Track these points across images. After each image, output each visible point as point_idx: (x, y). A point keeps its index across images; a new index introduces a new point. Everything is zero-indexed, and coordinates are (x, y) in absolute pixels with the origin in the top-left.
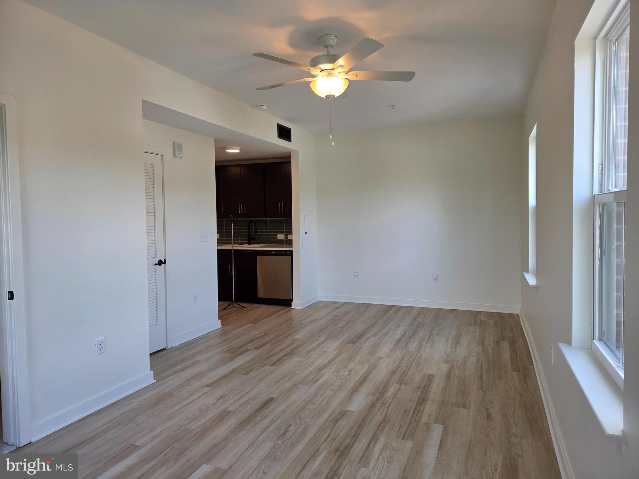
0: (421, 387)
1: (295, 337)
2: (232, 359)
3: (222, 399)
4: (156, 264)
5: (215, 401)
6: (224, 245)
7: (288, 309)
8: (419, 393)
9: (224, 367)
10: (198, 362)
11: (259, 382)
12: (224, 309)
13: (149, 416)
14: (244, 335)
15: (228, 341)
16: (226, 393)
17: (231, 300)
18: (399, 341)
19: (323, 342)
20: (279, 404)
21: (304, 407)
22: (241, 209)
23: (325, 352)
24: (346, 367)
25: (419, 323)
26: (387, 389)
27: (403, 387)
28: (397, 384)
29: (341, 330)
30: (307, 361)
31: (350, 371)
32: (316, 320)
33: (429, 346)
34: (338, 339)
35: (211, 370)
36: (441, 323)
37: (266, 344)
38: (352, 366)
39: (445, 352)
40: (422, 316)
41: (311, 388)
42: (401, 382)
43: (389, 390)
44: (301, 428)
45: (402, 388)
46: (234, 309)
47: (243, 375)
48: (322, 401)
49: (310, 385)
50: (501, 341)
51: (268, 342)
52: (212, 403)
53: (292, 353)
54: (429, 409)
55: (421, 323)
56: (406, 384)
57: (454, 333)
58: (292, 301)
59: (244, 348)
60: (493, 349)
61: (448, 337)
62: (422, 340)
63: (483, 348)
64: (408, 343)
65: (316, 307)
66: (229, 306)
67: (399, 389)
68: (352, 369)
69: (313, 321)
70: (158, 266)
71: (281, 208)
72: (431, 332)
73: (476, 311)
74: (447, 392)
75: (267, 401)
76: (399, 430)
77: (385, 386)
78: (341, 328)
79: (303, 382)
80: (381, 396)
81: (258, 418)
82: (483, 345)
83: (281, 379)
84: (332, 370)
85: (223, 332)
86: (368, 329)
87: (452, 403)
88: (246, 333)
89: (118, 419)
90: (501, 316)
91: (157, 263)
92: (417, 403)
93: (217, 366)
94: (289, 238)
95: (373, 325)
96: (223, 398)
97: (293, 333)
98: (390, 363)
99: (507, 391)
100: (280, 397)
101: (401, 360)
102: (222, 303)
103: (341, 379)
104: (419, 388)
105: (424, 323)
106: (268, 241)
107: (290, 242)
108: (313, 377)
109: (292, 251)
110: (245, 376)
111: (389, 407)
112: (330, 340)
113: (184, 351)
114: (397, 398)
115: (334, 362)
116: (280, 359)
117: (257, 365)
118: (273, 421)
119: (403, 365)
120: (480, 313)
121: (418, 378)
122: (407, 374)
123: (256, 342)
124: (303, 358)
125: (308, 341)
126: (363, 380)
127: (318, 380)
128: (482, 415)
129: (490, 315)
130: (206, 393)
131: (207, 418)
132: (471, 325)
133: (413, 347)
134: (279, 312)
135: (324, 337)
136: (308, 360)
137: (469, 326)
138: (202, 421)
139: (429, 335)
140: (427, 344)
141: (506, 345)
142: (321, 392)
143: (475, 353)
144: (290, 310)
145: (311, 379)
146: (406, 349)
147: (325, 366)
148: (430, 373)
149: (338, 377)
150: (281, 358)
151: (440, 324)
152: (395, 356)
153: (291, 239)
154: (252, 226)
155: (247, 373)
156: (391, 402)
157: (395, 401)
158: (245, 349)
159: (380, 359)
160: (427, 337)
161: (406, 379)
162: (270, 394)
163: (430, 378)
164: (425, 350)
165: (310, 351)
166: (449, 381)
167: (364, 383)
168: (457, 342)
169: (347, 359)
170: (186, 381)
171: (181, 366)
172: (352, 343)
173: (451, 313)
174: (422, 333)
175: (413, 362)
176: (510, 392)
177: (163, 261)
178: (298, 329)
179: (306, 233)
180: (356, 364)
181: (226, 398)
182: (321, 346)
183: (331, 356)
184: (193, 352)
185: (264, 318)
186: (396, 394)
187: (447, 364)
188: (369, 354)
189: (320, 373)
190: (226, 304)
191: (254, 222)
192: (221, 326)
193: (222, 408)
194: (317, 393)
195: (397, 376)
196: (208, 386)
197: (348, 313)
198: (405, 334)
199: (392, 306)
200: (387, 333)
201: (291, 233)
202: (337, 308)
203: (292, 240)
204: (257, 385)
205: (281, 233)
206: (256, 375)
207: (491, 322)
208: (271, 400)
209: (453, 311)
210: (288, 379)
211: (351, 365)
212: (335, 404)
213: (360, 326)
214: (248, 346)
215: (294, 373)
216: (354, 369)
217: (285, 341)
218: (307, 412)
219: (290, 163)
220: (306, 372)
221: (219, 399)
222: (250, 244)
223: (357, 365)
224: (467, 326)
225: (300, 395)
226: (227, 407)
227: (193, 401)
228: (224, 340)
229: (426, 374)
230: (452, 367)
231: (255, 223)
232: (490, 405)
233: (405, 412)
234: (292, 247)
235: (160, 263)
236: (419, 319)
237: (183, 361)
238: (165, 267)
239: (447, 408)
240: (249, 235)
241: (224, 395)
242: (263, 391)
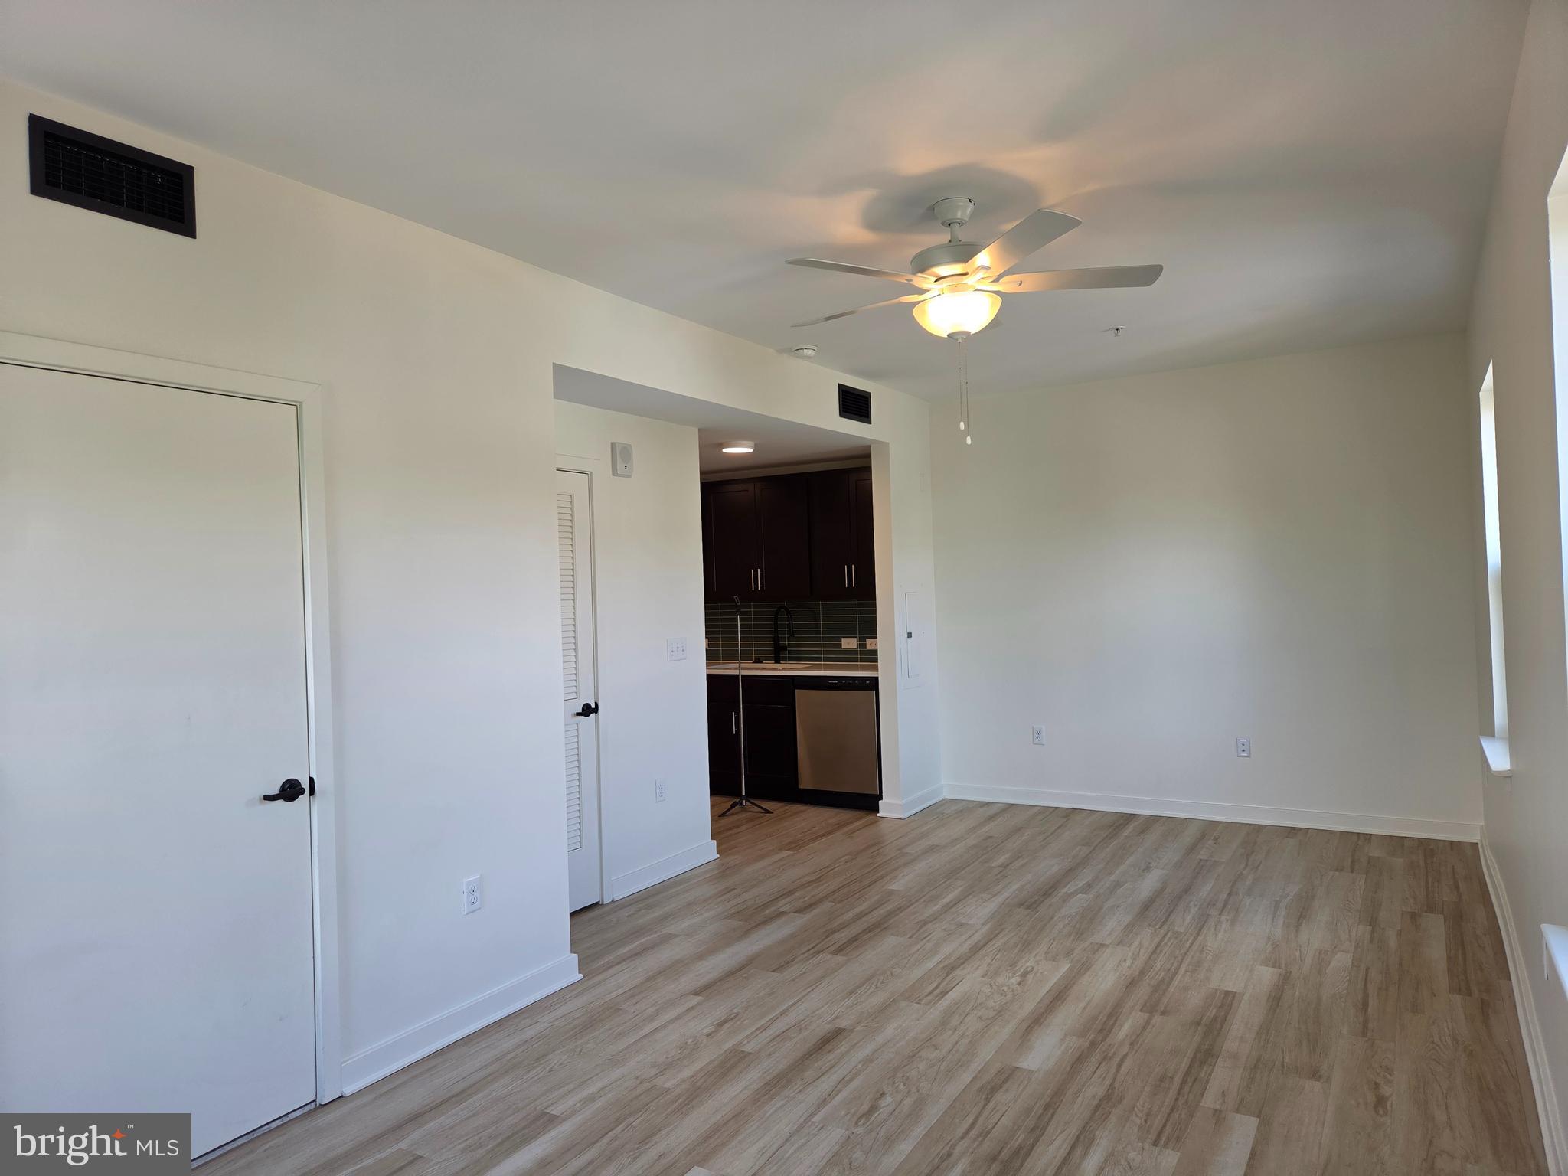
0: (1204, 1021)
1: (891, 888)
2: (746, 933)
3: (727, 1025)
4: (578, 714)
5: (712, 1028)
6: (722, 664)
7: (871, 817)
8: (1197, 1038)
9: (729, 951)
10: (669, 937)
11: (809, 990)
12: (723, 815)
13: (574, 1054)
14: (770, 878)
15: (735, 891)
16: (736, 1011)
17: (739, 794)
18: (1147, 906)
19: (958, 901)
20: (856, 1044)
21: (913, 1056)
22: (756, 580)
23: (961, 925)
24: (1013, 965)
25: (1201, 860)
26: (1116, 1021)
27: (1157, 1019)
28: (1141, 1011)
29: (1002, 874)
30: (918, 946)
31: (1025, 975)
32: (937, 846)
33: (1227, 920)
34: (995, 896)
35: (700, 957)
36: (1261, 862)
37: (820, 901)
38: (1028, 962)
39: (1269, 938)
40: (1211, 842)
41: (929, 1009)
42: (1151, 1007)
43: (1122, 1026)
44: (908, 1101)
45: (1153, 1021)
46: (744, 815)
47: (773, 971)
48: (956, 1043)
49: (926, 1004)
50: (1425, 914)
51: (826, 897)
52: (705, 1031)
53: (885, 926)
54: (1223, 1077)
55: (1207, 861)
56: (1163, 1013)
57: (1293, 890)
58: (881, 798)
59: (772, 909)
60: (1400, 934)
61: (1278, 899)
62: (1209, 904)
63: (1373, 931)
64: (1172, 911)
65: (936, 813)
66: (732, 806)
67: (1147, 1023)
68: (1029, 969)
69: (932, 849)
70: (583, 717)
71: (849, 575)
72: (1233, 886)
73: (1357, 833)
74: (1271, 1039)
75: (830, 1035)
76: (1146, 1121)
77: (1113, 1015)
78: (1001, 869)
79: (911, 995)
80: (1101, 1038)
81: (809, 1074)
82: (1373, 922)
83: (859, 987)
84: (980, 972)
85: (722, 871)
86: (1069, 873)
87: (1283, 1066)
88: (774, 873)
89: (512, 1055)
90: (1425, 850)
91: (581, 711)
92: (1193, 1061)
93: (713, 949)
94: (869, 647)
95: (1083, 863)
96: (731, 1023)
97: (884, 877)
98: (1125, 960)
99: (1433, 1042)
100: (859, 1028)
101: (1154, 952)
102: (718, 800)
103: (1003, 994)
104: (1199, 1023)
105: (1215, 861)
106: (822, 654)
107: (872, 657)
108: (935, 984)
109: (877, 679)
110: (776, 974)
111: (1119, 1066)
112: (974, 896)
113: (640, 910)
114: (1141, 1044)
115: (983, 952)
116: (855, 939)
117: (803, 952)
118: (843, 1082)
119: (1159, 966)
120: (1367, 837)
121: (1195, 999)
122: (1168, 987)
123: (797, 894)
124: (910, 937)
125: (921, 898)
126: (1058, 997)
127: (948, 992)
128: (1361, 1100)
129: (1395, 846)
130: (692, 1008)
131: (697, 1066)
132: (1342, 870)
133: (1184, 920)
134: (848, 824)
135: (960, 889)
136: (922, 943)
137: (1337, 873)
138: (687, 1073)
139: (1227, 893)
140: (1220, 914)
141: (1436, 927)
142: (955, 1022)
143: (1350, 941)
144: (876, 822)
145: (930, 989)
146: (1165, 927)
147: (962, 961)
148: (1229, 990)
149: (994, 987)
150: (857, 935)
151: (1259, 865)
152: (1136, 943)
153: (875, 648)
154: (783, 620)
155: (782, 966)
156: (1126, 1056)
157: (1137, 1051)
158: (775, 911)
159: (1099, 948)
160: (1223, 897)
161: (1165, 1000)
162: (834, 1019)
163: (1228, 1001)
164: (1215, 930)
165: (925, 923)
166: (1278, 1011)
167: (1060, 1006)
168: (1301, 913)
169: (1016, 945)
170: (648, 980)
171: (635, 944)
172: (1028, 908)
173: (1286, 836)
174: (1208, 887)
175: (1182, 959)
176: (1442, 1046)
177: (593, 706)
178: (896, 869)
179: (910, 635)
180: (1038, 958)
181: (737, 1021)
182: (953, 910)
183: (977, 937)
184: (657, 913)
185: (814, 840)
186: (1138, 1036)
187: (1274, 967)
188: (1070, 936)
189: (951, 976)
190: (726, 803)
191: (786, 609)
192: (718, 856)
193: (728, 1045)
194: (944, 1023)
195: (1142, 992)
196: (696, 994)
197: (1017, 830)
198: (1162, 889)
199: (1131, 817)
200: (1118, 885)
201: (873, 634)
202: (992, 818)
203: (877, 651)
204: (805, 996)
205: (850, 634)
206: (801, 974)
207: (1399, 862)
208: (838, 1033)
209: (1291, 833)
210: (876, 986)
211: (1027, 962)
212: (986, 1052)
213: (1048, 867)
214: (780, 905)
215: (889, 973)
216: (1035, 970)
217: (867, 897)
218: (922, 1066)
219: (868, 469)
220: (917, 973)
221: (721, 1025)
222: (778, 661)
223: (1041, 960)
224: (1331, 873)
225: (904, 1025)
226: (740, 1044)
227: (664, 1027)
228: (727, 888)
229: (1216, 990)
230: (1286, 977)
231: (789, 612)
232: (1384, 1077)
233: (1162, 1079)
234: (876, 668)
235: (587, 710)
236: (1202, 853)
237: (639, 932)
238: (597, 721)
239: (1269, 1076)
240: (776, 640)
241: (733, 1016)
242: (817, 1012)
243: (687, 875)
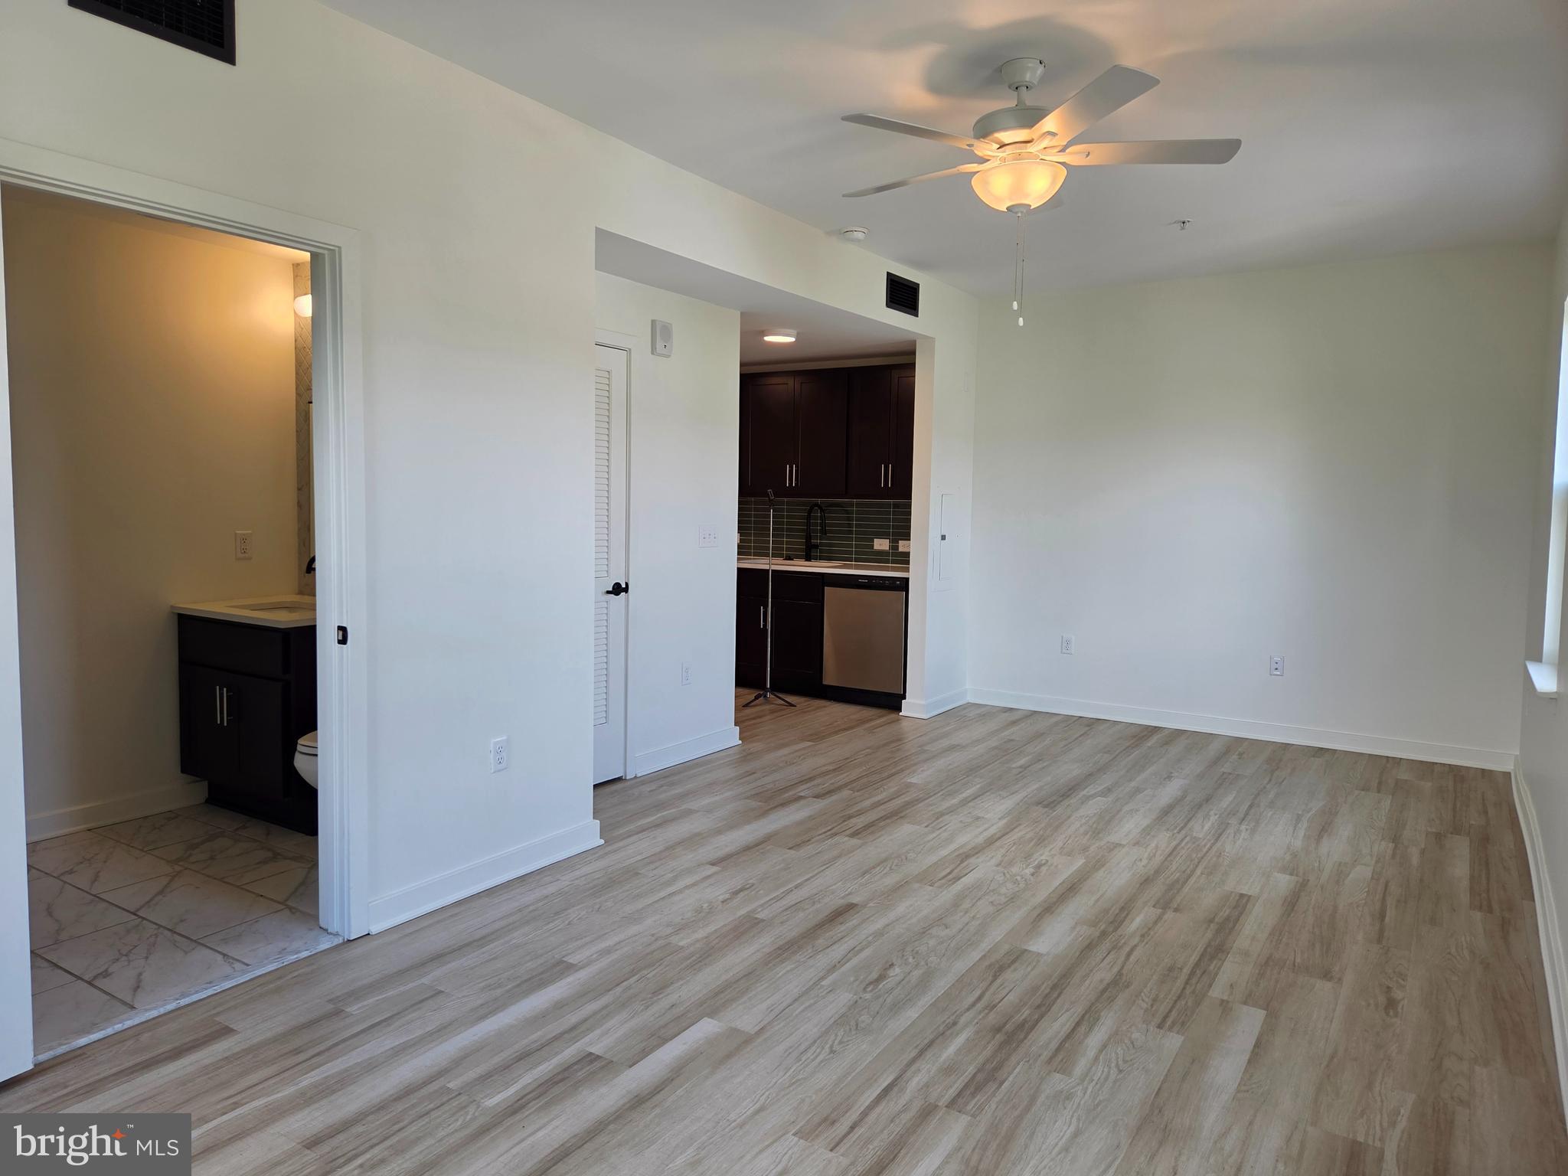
0: (1216, 920)
1: (909, 781)
2: (764, 813)
3: (742, 894)
4: (608, 592)
5: (727, 896)
6: (751, 559)
7: (893, 716)
8: (1209, 935)
9: (748, 828)
10: (689, 812)
11: (825, 867)
12: (746, 705)
13: (592, 911)
14: (790, 765)
15: (755, 775)
16: (751, 881)
17: (763, 687)
18: (1166, 811)
19: (975, 797)
20: (868, 918)
21: (924, 932)
22: (791, 475)
23: (978, 818)
24: (1028, 856)
25: (1224, 773)
26: (1127, 915)
27: (1169, 915)
28: (1154, 907)
29: (1020, 775)
30: (934, 835)
31: (1039, 866)
32: (958, 745)
33: (1247, 830)
34: (1013, 793)
35: (719, 832)
36: (1285, 779)
37: (839, 789)
38: (1043, 855)
39: (1288, 848)
40: (1235, 757)
41: (941, 892)
42: (1165, 904)
43: (1133, 920)
44: (917, 973)
45: (1166, 917)
46: (767, 707)
47: (789, 849)
48: (967, 924)
49: (940, 887)
50: (1449, 835)
51: (846, 785)
52: (721, 898)
53: (902, 815)
54: (1231, 972)
55: (1230, 774)
56: (1176, 910)
57: (1317, 805)
58: (904, 697)
59: (791, 793)
60: (1423, 852)
61: (1300, 813)
62: (1229, 814)
63: (1396, 848)
64: (1191, 818)
65: (960, 715)
66: (757, 698)
67: (1160, 918)
68: (1043, 862)
69: (952, 748)
70: (613, 596)
71: (886, 475)
72: (1255, 798)
73: (1387, 757)
74: (1284, 939)
75: (841, 909)
76: (1152, 1006)
77: (1124, 910)
78: (1020, 770)
79: (925, 878)
80: (1111, 929)
81: (821, 942)
82: (1396, 839)
83: (874, 868)
84: (994, 861)
85: (744, 756)
86: (1089, 777)
87: (1294, 966)
88: (795, 761)
89: (532, 908)
90: (1457, 773)
91: (611, 590)
92: (1202, 955)
93: (731, 825)
94: (901, 549)
95: (1102, 769)
96: (746, 892)
97: (903, 771)
98: (1141, 860)
99: (1449, 953)
100: (871, 904)
101: (1170, 854)
102: (743, 691)
103: (1016, 882)
104: (1211, 921)
105: (1238, 775)
106: (851, 553)
107: (904, 559)
108: (948, 870)
109: (907, 580)
110: (792, 852)
111: (1129, 955)
112: (993, 793)
113: (662, 786)
114: (1152, 937)
115: (998, 844)
116: (871, 825)
117: (820, 832)
118: (854, 951)
119: (1174, 868)
120: (1398, 761)
121: (1209, 900)
122: (1182, 887)
123: (815, 782)
124: (926, 827)
125: (939, 792)
126: (1071, 889)
127: (961, 877)
128: (1372, 1002)
129: (1427, 769)
130: (709, 877)
131: (712, 928)
132: (1368, 790)
133: (1203, 827)
134: (871, 720)
135: (978, 786)
136: (938, 832)
137: (1363, 793)
138: (700, 934)
139: (1249, 804)
140: (1240, 824)
141: (1461, 851)
142: (966, 904)
143: (1371, 855)
144: (898, 720)
145: (944, 873)
146: (1183, 832)
147: (977, 850)
148: (1244, 892)
149: (1008, 876)
150: (874, 822)
151: (1283, 781)
152: (1153, 845)
153: (908, 551)
154: (816, 518)
155: (799, 845)
156: (1136, 946)
157: (1147, 943)
158: (794, 795)
159: (1115, 847)
160: (1244, 808)
161: (1178, 899)
162: (848, 895)
163: (1242, 903)
164: (1234, 837)
165: (942, 814)
166: (1292, 914)
167: (1072, 897)
168: (1324, 828)
169: (1031, 839)
170: (667, 849)
171: (657, 816)
172: (1046, 806)
173: (1314, 756)
174: (1230, 798)
175: (1199, 863)
176: (1458, 957)
177: (624, 586)
178: (915, 764)
179: (943, 538)
180: (1052, 852)
181: (752, 891)
182: (971, 804)
183: (993, 830)
184: (678, 790)
185: (836, 733)
186: (1149, 929)
187: (1291, 874)
188: (1086, 834)
189: (965, 863)
190: (750, 694)
191: (820, 507)
192: (740, 742)
193: (743, 912)
194: (956, 904)
195: (1156, 890)
196: (713, 864)
197: (1039, 735)
198: (1183, 797)
199: (1156, 729)
200: (1138, 790)
201: (907, 536)
202: (1014, 723)
203: (909, 553)
204: (820, 872)
205: (882, 535)
206: (818, 852)
207: (1427, 786)
208: (848, 909)
209: (1321, 751)
210: (891, 867)
211: (1041, 855)
212: (997, 934)
213: (1068, 769)
214: (799, 790)
215: (903, 857)
216: (1049, 864)
217: (885, 787)
218: (932, 942)
219: (912, 366)
220: (933, 858)
221: (736, 893)
222: (808, 559)
223: (1055, 855)
224: (1357, 792)
225: (916, 904)
226: (754, 911)
227: (680, 891)
228: (747, 772)
229: (1232, 892)
230: (1304, 885)
231: (822, 510)
232: (1397, 982)
233: (1171, 969)
234: (907, 570)
235: (617, 589)
236: (1225, 766)
237: (660, 806)
238: (627, 601)
239: (1279, 973)
240: (808, 538)
241: (748, 886)
242: (831, 888)
243: (709, 758)
